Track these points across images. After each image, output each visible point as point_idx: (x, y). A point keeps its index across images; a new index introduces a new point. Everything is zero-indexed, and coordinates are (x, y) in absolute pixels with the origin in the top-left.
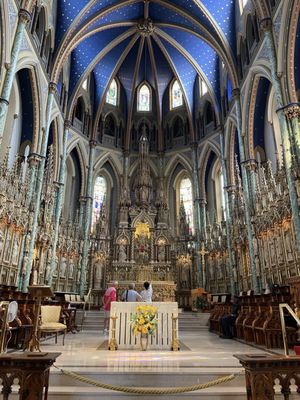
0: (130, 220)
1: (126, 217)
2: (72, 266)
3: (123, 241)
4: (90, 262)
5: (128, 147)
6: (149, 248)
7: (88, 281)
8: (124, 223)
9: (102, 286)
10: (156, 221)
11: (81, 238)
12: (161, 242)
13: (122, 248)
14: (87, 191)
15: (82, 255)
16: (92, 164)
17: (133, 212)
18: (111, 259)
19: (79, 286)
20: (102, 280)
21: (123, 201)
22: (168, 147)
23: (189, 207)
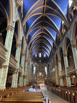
0: (39, 73)
3: (38, 76)
4: (34, 79)
5: (38, 62)
10: (42, 73)
12: (43, 76)
18: (36, 78)
21: (38, 70)
22: (43, 63)
23: (46, 71)
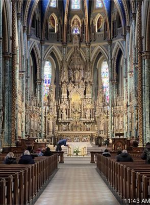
1: (66, 91)
2: (36, 123)
3: (64, 106)
4: (45, 120)
6: (81, 111)
7: (45, 130)
8: (64, 95)
9: (53, 133)
10: (85, 93)
11: (40, 106)
12: (88, 107)
13: (64, 111)
14: (41, 75)
15: (41, 116)
16: (43, 56)
17: (70, 87)
18: (58, 117)
19: (40, 134)
20: (53, 130)
21: (63, 80)
